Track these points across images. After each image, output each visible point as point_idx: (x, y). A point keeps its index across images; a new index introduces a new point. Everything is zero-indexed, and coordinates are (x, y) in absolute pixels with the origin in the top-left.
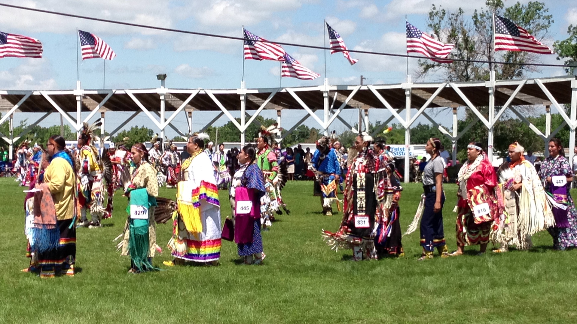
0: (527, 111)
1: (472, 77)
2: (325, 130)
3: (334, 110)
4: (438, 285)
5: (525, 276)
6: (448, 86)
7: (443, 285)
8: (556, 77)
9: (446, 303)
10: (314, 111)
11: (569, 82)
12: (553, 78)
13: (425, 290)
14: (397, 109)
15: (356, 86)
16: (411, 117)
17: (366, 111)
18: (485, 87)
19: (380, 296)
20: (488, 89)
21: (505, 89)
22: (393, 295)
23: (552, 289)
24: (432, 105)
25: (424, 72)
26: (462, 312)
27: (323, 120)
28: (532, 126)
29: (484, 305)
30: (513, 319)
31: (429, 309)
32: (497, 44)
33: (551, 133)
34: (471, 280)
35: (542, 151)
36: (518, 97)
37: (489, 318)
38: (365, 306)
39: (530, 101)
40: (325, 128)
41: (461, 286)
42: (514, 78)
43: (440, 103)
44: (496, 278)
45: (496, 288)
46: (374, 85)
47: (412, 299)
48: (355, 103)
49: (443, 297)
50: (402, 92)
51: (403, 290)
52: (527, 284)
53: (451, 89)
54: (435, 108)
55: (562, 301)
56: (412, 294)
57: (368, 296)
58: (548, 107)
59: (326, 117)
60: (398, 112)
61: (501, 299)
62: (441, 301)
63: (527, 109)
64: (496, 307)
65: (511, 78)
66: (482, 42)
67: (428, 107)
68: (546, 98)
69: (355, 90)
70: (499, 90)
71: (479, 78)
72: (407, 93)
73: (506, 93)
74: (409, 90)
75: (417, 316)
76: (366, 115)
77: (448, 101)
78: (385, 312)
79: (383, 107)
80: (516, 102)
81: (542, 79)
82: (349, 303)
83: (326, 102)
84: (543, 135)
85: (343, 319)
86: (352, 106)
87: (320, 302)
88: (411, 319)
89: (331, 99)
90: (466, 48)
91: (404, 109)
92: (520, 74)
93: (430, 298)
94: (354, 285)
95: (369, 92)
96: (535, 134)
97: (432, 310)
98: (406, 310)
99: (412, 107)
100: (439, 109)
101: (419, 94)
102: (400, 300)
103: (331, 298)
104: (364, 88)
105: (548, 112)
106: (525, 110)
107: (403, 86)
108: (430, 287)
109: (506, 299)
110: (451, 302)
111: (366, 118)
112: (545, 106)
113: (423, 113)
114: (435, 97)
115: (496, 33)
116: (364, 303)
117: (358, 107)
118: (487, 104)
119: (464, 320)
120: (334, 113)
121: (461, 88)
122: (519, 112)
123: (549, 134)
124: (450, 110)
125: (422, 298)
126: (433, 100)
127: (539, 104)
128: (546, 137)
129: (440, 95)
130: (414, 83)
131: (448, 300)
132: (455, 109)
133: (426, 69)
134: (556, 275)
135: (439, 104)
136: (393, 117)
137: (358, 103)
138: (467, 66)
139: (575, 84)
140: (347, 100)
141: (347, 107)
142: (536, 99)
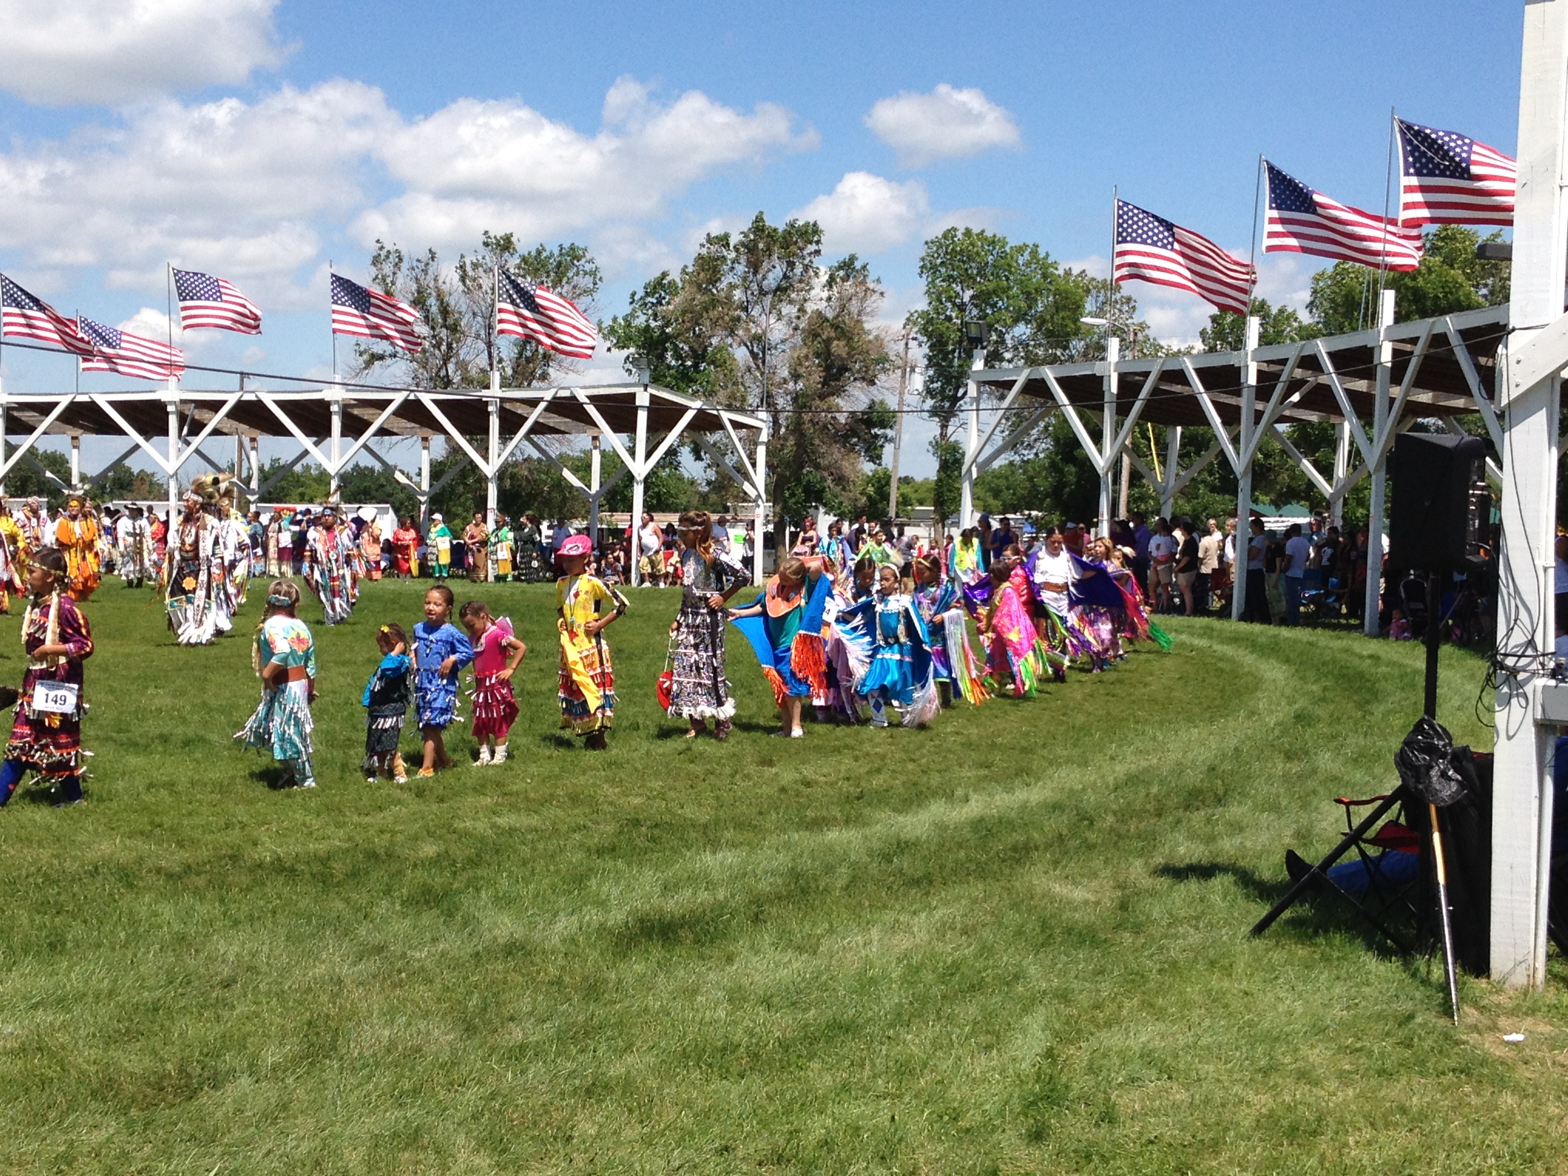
1: (456, 379)
2: (171, 477)
3: (189, 438)
6: (412, 397)
8: (609, 386)
10: (147, 440)
11: (633, 395)
12: (603, 386)
14: (315, 439)
15: (231, 392)
16: (343, 453)
17: (252, 439)
18: (480, 400)
20: (486, 403)
21: (518, 404)
24: (383, 432)
25: (367, 367)
27: (167, 458)
28: (566, 473)
32: (501, 321)
33: (601, 485)
36: (541, 421)
37: (495, 813)
39: (562, 428)
40: (171, 474)
42: (534, 383)
43: (397, 428)
46: (267, 392)
48: (230, 425)
50: (323, 406)
53: (418, 402)
54: (387, 438)
58: (595, 438)
59: (172, 452)
60: (317, 444)
63: (560, 442)
65: (529, 385)
66: (474, 315)
67: (375, 435)
68: (594, 424)
69: (231, 400)
70: (507, 406)
71: (469, 384)
72: (334, 408)
73: (519, 412)
74: (337, 402)
76: (253, 448)
77: (413, 425)
79: (287, 433)
80: (539, 428)
81: (585, 387)
83: (173, 422)
84: (587, 489)
86: (225, 430)
89: (182, 418)
90: (444, 326)
91: (329, 439)
92: (544, 377)
95: (259, 404)
96: (572, 487)
99: (343, 434)
100: (395, 438)
101: (357, 410)
104: (248, 397)
105: (595, 448)
106: (555, 443)
107: (325, 395)
111: (252, 454)
112: (590, 438)
113: (365, 446)
114: (388, 418)
115: (499, 301)
117: (237, 433)
118: (486, 431)
120: (188, 444)
121: (435, 401)
122: (544, 447)
123: (598, 487)
124: (415, 441)
126: (383, 423)
127: (579, 432)
128: (592, 492)
129: (397, 413)
130: (346, 390)
132: (424, 439)
133: (368, 363)
135: (395, 430)
136: (306, 453)
137: (235, 424)
138: (446, 360)
139: (643, 399)
140: (216, 420)
141: (216, 432)
142: (574, 423)
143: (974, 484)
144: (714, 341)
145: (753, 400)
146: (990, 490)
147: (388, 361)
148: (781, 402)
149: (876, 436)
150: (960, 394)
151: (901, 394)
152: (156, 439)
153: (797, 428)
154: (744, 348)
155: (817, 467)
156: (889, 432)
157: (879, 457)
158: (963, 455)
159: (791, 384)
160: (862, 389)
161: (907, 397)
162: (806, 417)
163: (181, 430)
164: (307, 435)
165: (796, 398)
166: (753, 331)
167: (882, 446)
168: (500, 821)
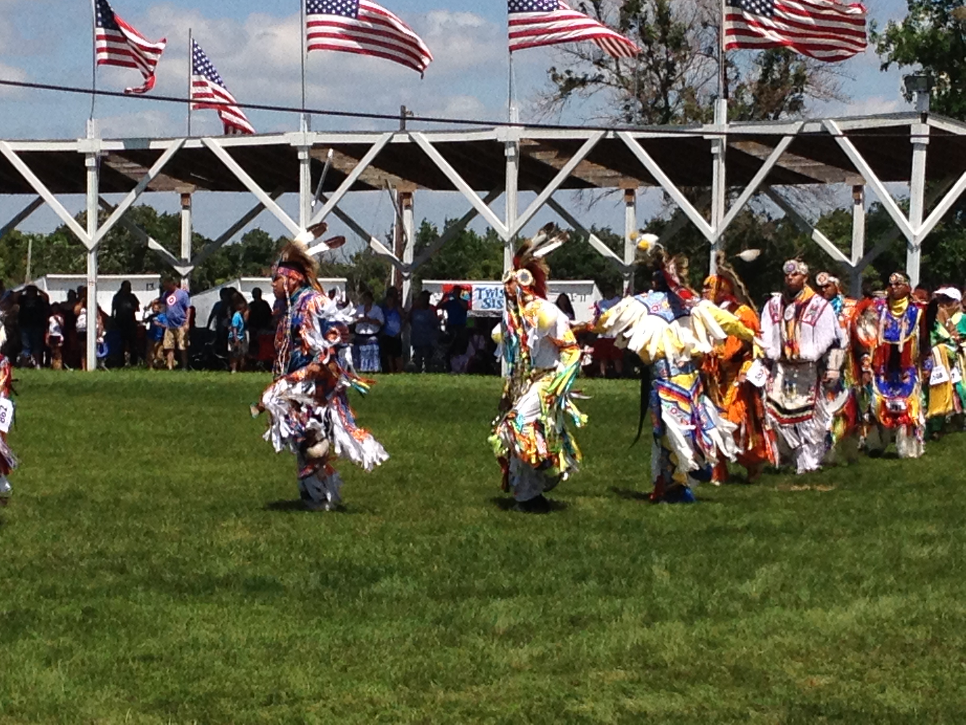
3: (326, 194)
4: (520, 620)
6: (610, 136)
7: (534, 618)
8: (874, 117)
9: (531, 658)
10: (273, 197)
11: (906, 129)
12: (868, 118)
13: (488, 630)
17: (407, 194)
18: (702, 137)
19: (378, 645)
20: (709, 142)
22: (409, 642)
23: (788, 624)
25: (561, 97)
26: (565, 679)
28: (818, 237)
29: (619, 662)
30: (682, 693)
31: (488, 674)
34: (603, 606)
36: (784, 165)
37: (625, 691)
38: (336, 667)
39: (813, 175)
41: (575, 621)
43: (594, 177)
44: (663, 602)
45: (658, 624)
46: (426, 132)
47: (451, 650)
48: (378, 175)
49: (526, 646)
51: (435, 631)
52: (731, 615)
55: (804, 651)
57: (348, 645)
58: (857, 189)
59: (304, 210)
60: (487, 201)
61: (665, 648)
64: (646, 666)
65: (776, 118)
67: (563, 186)
68: (851, 168)
69: (379, 142)
70: (737, 146)
72: (509, 152)
74: (513, 144)
75: (457, 689)
76: (409, 207)
77: (613, 173)
80: (777, 176)
81: (840, 119)
82: (301, 659)
83: (305, 173)
84: (846, 259)
85: (279, 697)
86: (372, 183)
88: (441, 694)
89: (316, 167)
91: (502, 194)
93: (493, 647)
94: (320, 622)
96: (828, 255)
97: (495, 676)
98: (433, 677)
99: (522, 186)
103: (259, 648)
104: (401, 139)
105: (858, 202)
107: (498, 135)
108: (502, 623)
109: (676, 649)
110: (542, 658)
112: (851, 189)
113: (550, 202)
114: (580, 163)
116: (336, 660)
117: (387, 187)
118: (708, 182)
119: (567, 697)
120: (325, 200)
121: (642, 141)
123: (862, 257)
125: (474, 647)
126: (573, 170)
127: (834, 180)
128: (854, 263)
131: (537, 651)
132: (630, 192)
133: (565, 91)
135: (591, 180)
140: (358, 169)
141: (359, 186)
142: (829, 168)
164: (475, 189)
168: (629, 703)
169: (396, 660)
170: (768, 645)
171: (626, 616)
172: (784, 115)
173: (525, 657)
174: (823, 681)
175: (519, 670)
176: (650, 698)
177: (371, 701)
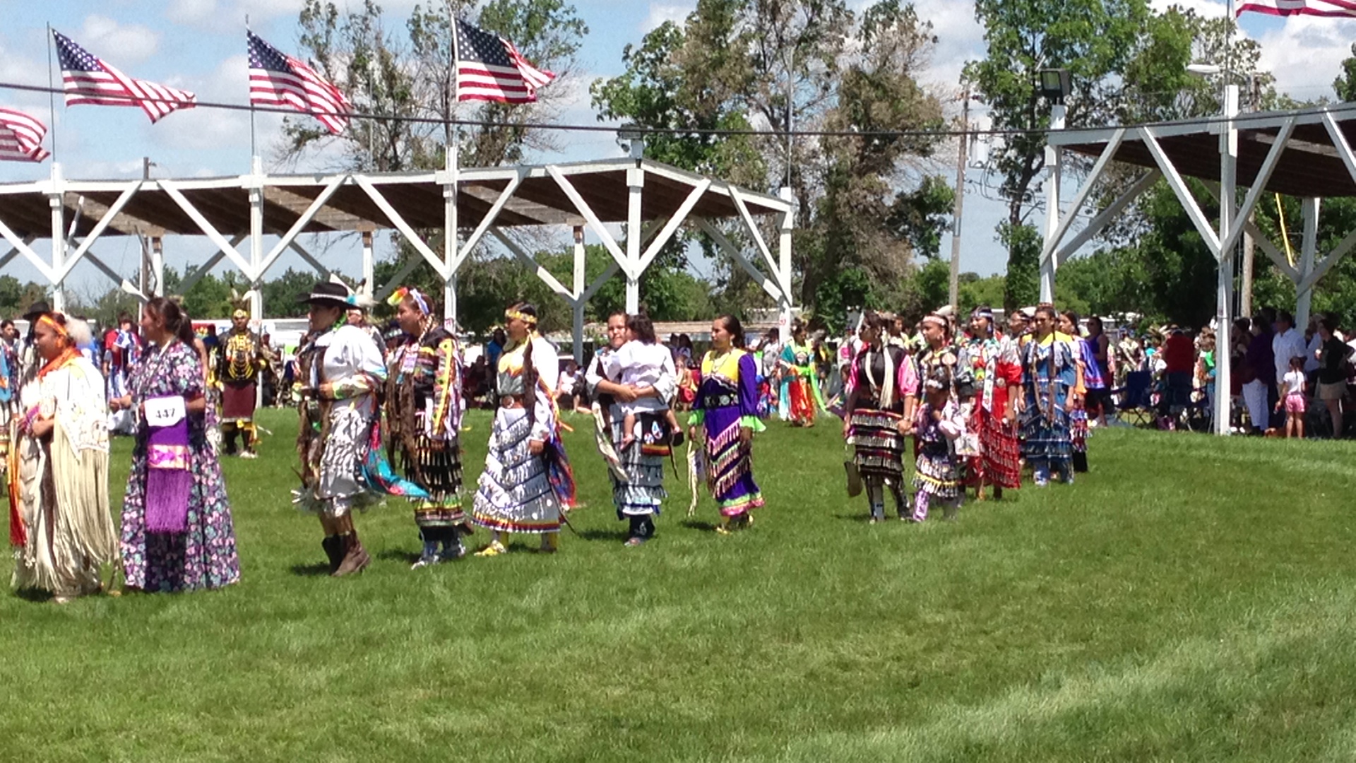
0: (533, 240)
1: (407, 161)
2: (56, 287)
3: (78, 240)
4: (314, 641)
5: (515, 611)
6: (349, 182)
7: (326, 640)
8: (594, 162)
9: (330, 680)
10: (27, 243)
11: (623, 174)
12: (586, 163)
13: (282, 653)
14: (231, 237)
15: (130, 181)
16: (264, 255)
17: (156, 240)
18: (434, 183)
19: (175, 673)
20: (441, 188)
21: (480, 188)
22: (206, 669)
23: (574, 637)
25: (297, 149)
26: (366, 700)
27: (50, 263)
28: (543, 274)
29: (418, 681)
30: (483, 710)
31: (290, 698)
32: (463, 85)
33: (586, 288)
34: (392, 625)
35: (567, 330)
36: (510, 208)
37: (427, 711)
38: (135, 697)
39: (537, 217)
40: (56, 283)
41: (367, 642)
43: (334, 221)
44: (449, 619)
45: (449, 641)
46: (174, 180)
47: (249, 675)
48: (127, 222)
49: (324, 669)
50: (240, 196)
51: (231, 656)
52: (519, 630)
53: (356, 189)
54: (322, 234)
55: (593, 663)
56: (249, 664)
57: (144, 674)
58: (577, 229)
59: (57, 256)
60: (233, 243)
61: (459, 666)
62: (319, 676)
63: (533, 234)
64: (443, 684)
65: (497, 165)
66: (428, 80)
67: (305, 229)
68: (575, 211)
69: (128, 191)
70: (467, 190)
71: (423, 164)
72: (254, 198)
73: (482, 197)
74: (257, 190)
75: (260, 715)
76: (157, 250)
77: (352, 217)
78: (183, 708)
79: (196, 230)
80: (507, 218)
81: (562, 165)
82: (98, 691)
83: (57, 219)
84: (569, 293)
85: (80, 730)
86: (121, 229)
87: (24, 693)
88: (245, 721)
89: (68, 214)
90: (390, 95)
91: (248, 237)
92: (515, 155)
93: (292, 671)
94: (112, 651)
95: (162, 195)
96: (552, 291)
97: (296, 700)
98: (234, 703)
99: (266, 230)
100: (332, 235)
101: (283, 200)
102: (222, 678)
103: (54, 680)
104: (149, 186)
105: (578, 241)
106: (528, 236)
107: (243, 182)
108: (296, 646)
109: (470, 666)
110: (341, 679)
111: (156, 258)
112: (572, 229)
113: (293, 244)
114: (320, 208)
115: (460, 59)
116: (134, 690)
117: (137, 232)
118: (441, 223)
119: (370, 718)
120: (77, 246)
121: (379, 187)
122: (515, 242)
123: (582, 291)
124: (356, 238)
125: (273, 672)
126: (314, 215)
127: (556, 221)
128: (576, 297)
129: (330, 202)
130: (270, 175)
131: (334, 673)
132: (367, 235)
133: (300, 143)
134: (583, 608)
135: (330, 224)
136: (221, 255)
137: (134, 221)
138: (394, 136)
139: (635, 178)
140: (109, 216)
141: (110, 231)
142: (552, 210)
143: (1055, 281)
144: (727, 106)
145: (774, 178)
146: (1074, 287)
147: (324, 140)
148: (809, 180)
149: (932, 221)
150: (1034, 166)
151: (961, 167)
152: (39, 242)
153: (830, 211)
154: (762, 115)
155: (857, 260)
156: (948, 218)
157: (936, 249)
158: (1041, 242)
159: (822, 157)
160: (910, 161)
161: (968, 173)
162: (842, 197)
163: (67, 227)
164: (222, 232)
165: (828, 174)
166: (772, 92)
167: (939, 235)
168: (433, 722)
169: (195, 687)
170: (559, 658)
171: (416, 635)
172: (503, 163)
173: (323, 679)
174: (617, 692)
175: (319, 693)
176: (453, 715)
177: (174, 730)
